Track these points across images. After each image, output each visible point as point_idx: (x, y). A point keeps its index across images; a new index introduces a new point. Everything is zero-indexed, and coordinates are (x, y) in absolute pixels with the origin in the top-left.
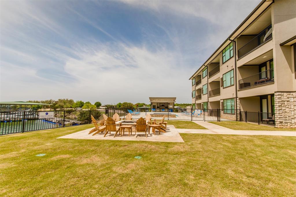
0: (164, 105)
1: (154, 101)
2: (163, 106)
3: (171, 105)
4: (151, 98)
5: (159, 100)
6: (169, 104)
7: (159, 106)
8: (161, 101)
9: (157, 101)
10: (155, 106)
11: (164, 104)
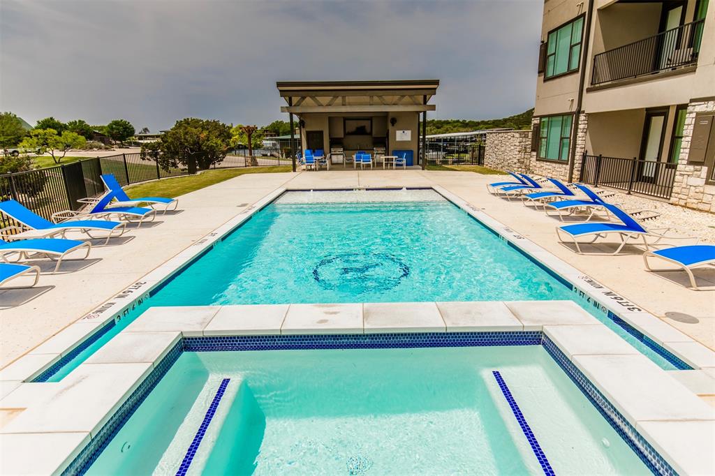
0: (368, 130)
1: (309, 106)
2: (361, 131)
3: (404, 129)
4: (289, 90)
5: (339, 100)
6: (394, 121)
7: (342, 135)
8: (350, 104)
9: (329, 105)
10: (321, 133)
11: (366, 124)
